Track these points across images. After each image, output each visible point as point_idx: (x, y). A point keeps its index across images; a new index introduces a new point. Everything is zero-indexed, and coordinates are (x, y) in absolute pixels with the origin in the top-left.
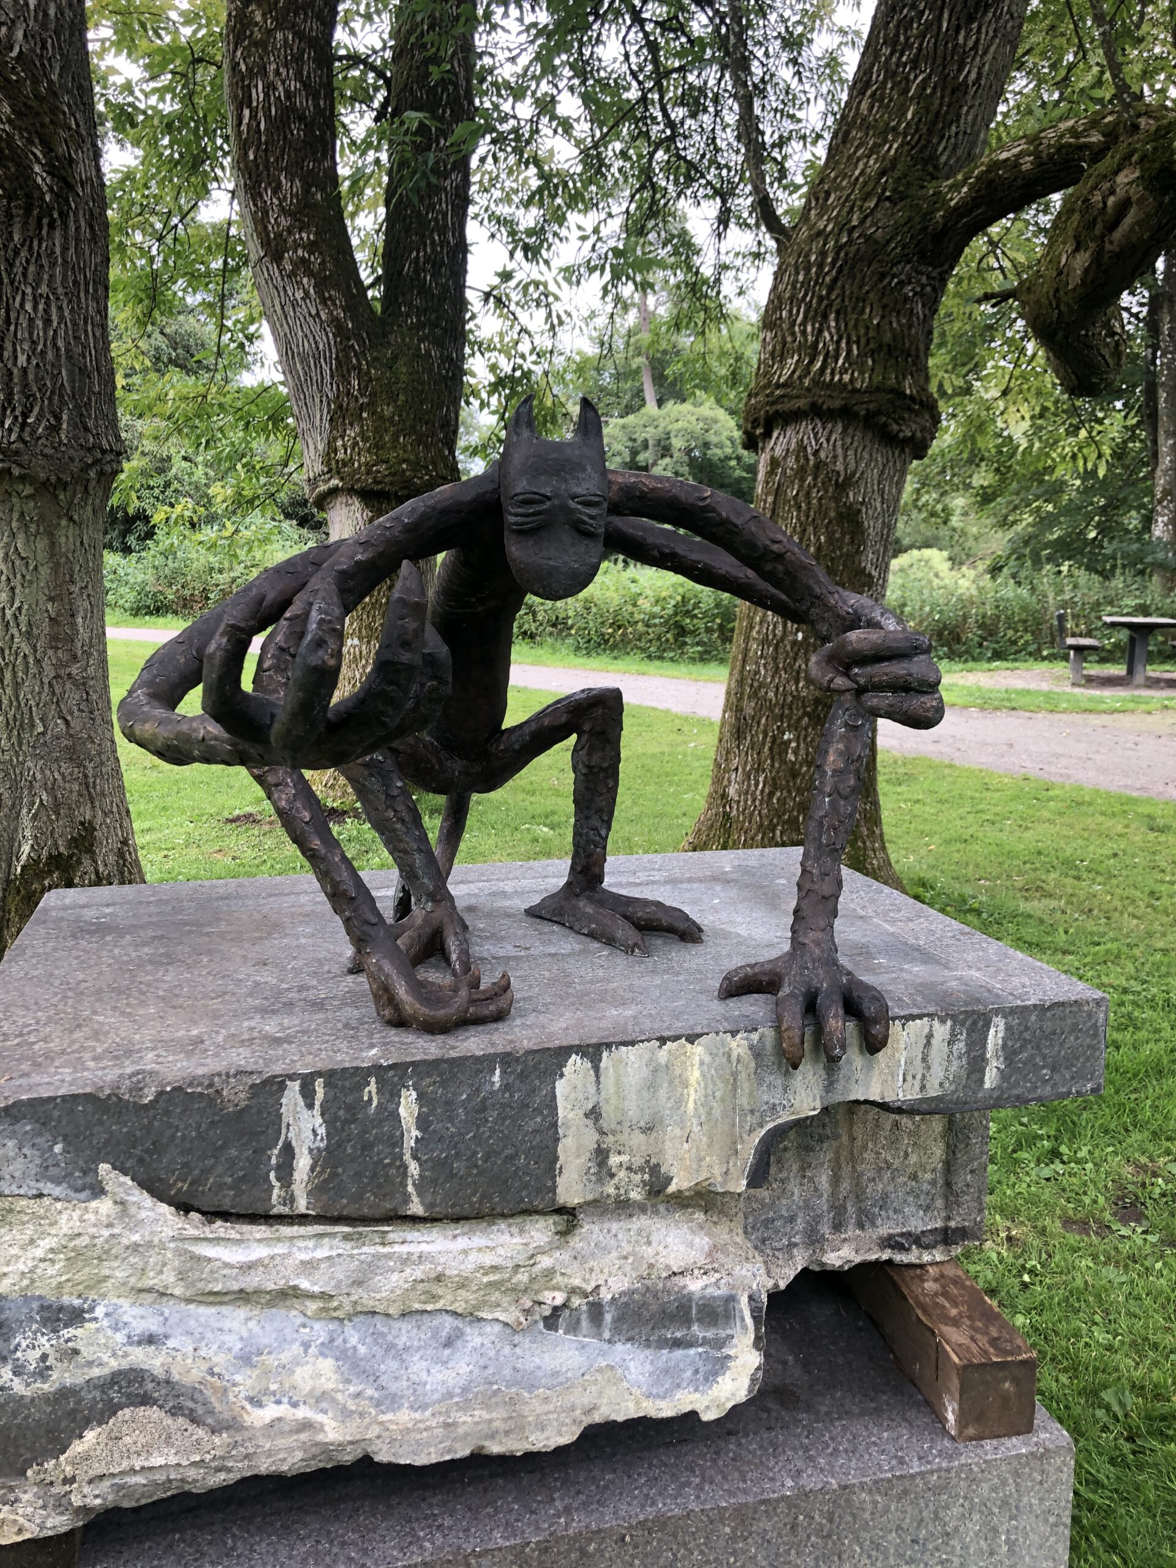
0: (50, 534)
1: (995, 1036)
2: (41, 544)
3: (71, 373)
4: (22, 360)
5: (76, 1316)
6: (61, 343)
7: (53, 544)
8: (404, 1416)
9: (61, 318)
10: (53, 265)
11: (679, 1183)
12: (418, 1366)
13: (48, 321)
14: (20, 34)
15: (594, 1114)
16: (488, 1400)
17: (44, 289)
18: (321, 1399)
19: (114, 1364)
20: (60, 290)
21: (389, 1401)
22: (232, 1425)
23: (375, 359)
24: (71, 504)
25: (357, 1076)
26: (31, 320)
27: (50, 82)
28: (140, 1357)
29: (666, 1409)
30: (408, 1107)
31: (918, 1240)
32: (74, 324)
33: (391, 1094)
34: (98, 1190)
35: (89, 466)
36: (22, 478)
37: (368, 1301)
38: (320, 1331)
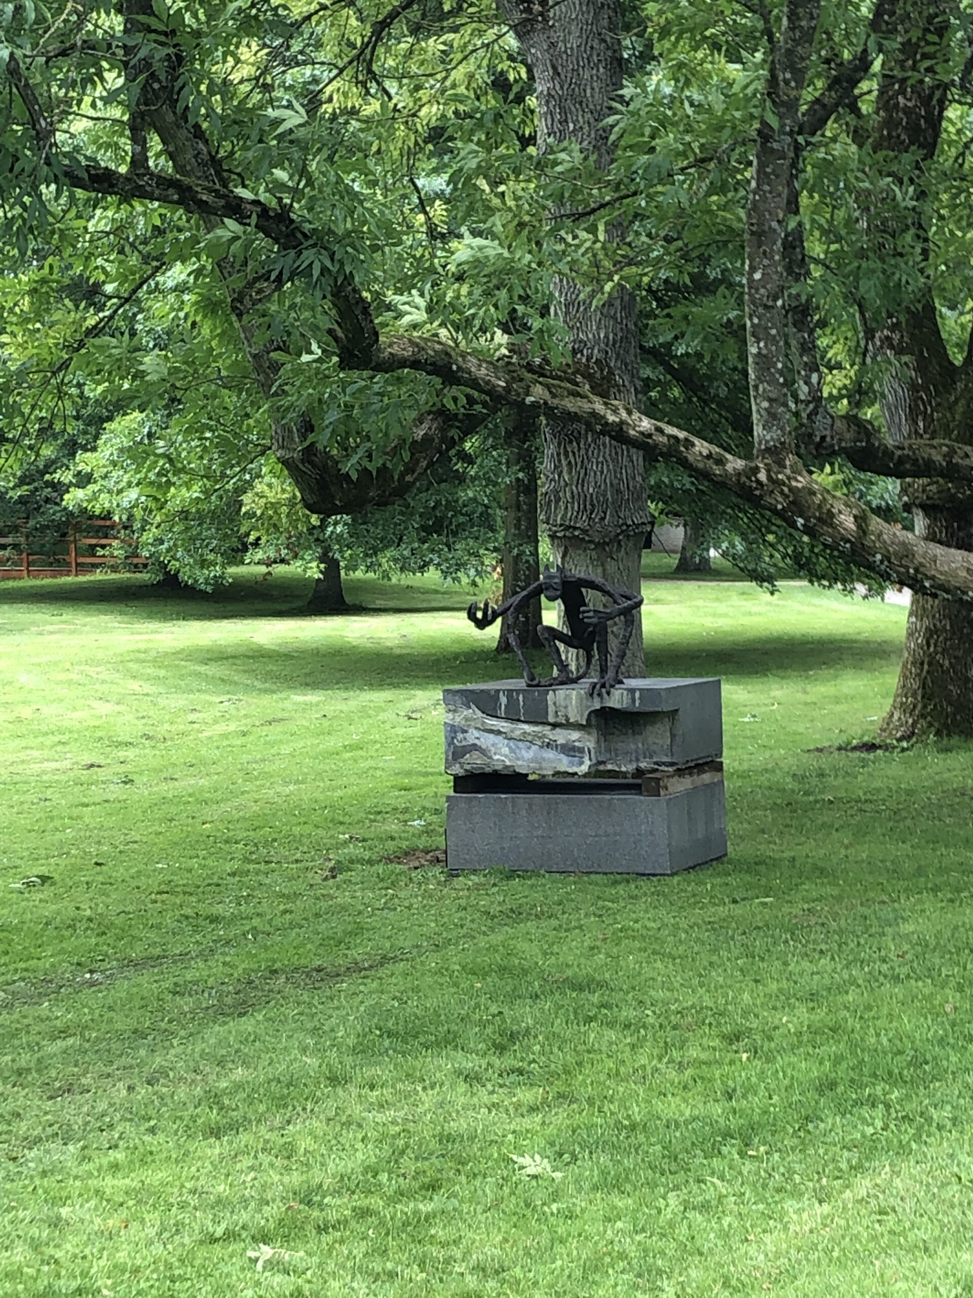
0: (603, 565)
1: (637, 695)
2: (600, 570)
3: (612, 493)
4: (591, 490)
5: (466, 732)
6: (608, 481)
7: (604, 570)
8: (520, 763)
9: (609, 470)
10: (605, 447)
11: (572, 720)
12: (523, 752)
13: (602, 472)
14: (596, 351)
15: (555, 704)
16: (536, 762)
17: (601, 459)
18: (506, 756)
19: (471, 742)
20: (608, 458)
21: (518, 759)
22: (490, 758)
23: (939, 404)
24: (611, 551)
25: (512, 690)
26: (595, 473)
27: (609, 367)
28: (476, 742)
29: (570, 770)
30: (521, 698)
31: (664, 764)
32: (615, 472)
33: (518, 695)
34: (470, 708)
35: (619, 534)
36: (590, 542)
37: (514, 736)
38: (506, 741)
